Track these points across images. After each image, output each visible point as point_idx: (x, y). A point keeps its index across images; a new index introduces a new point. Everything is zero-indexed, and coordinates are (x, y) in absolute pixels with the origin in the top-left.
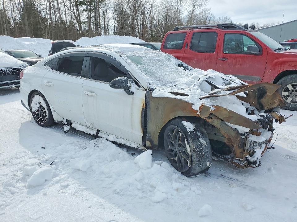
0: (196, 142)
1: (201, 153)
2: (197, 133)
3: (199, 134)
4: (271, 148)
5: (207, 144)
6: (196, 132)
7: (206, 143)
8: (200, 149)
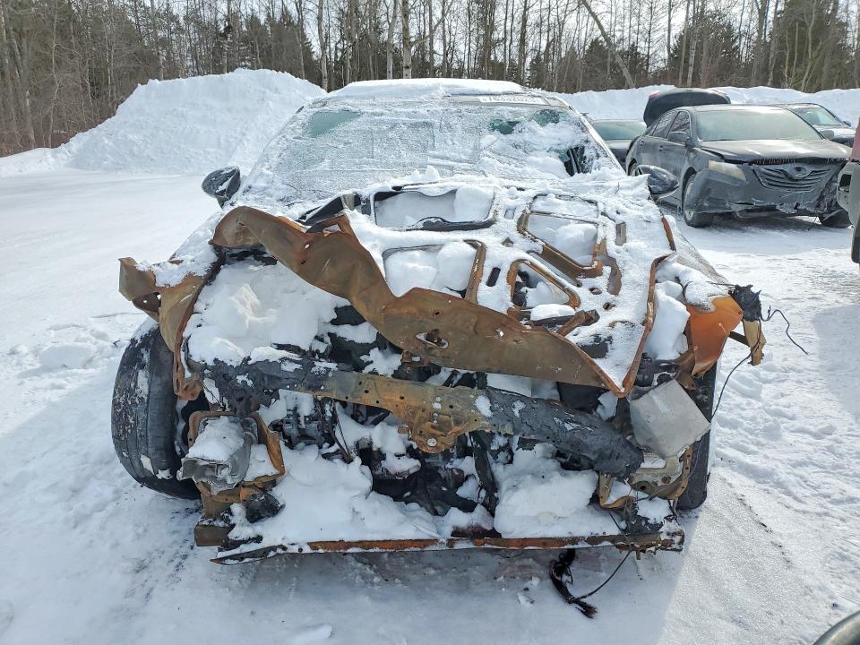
0: (129, 376)
1: (126, 417)
2: (143, 350)
3: (146, 357)
4: (577, 601)
5: (148, 396)
6: (141, 346)
7: (146, 391)
8: (126, 402)
